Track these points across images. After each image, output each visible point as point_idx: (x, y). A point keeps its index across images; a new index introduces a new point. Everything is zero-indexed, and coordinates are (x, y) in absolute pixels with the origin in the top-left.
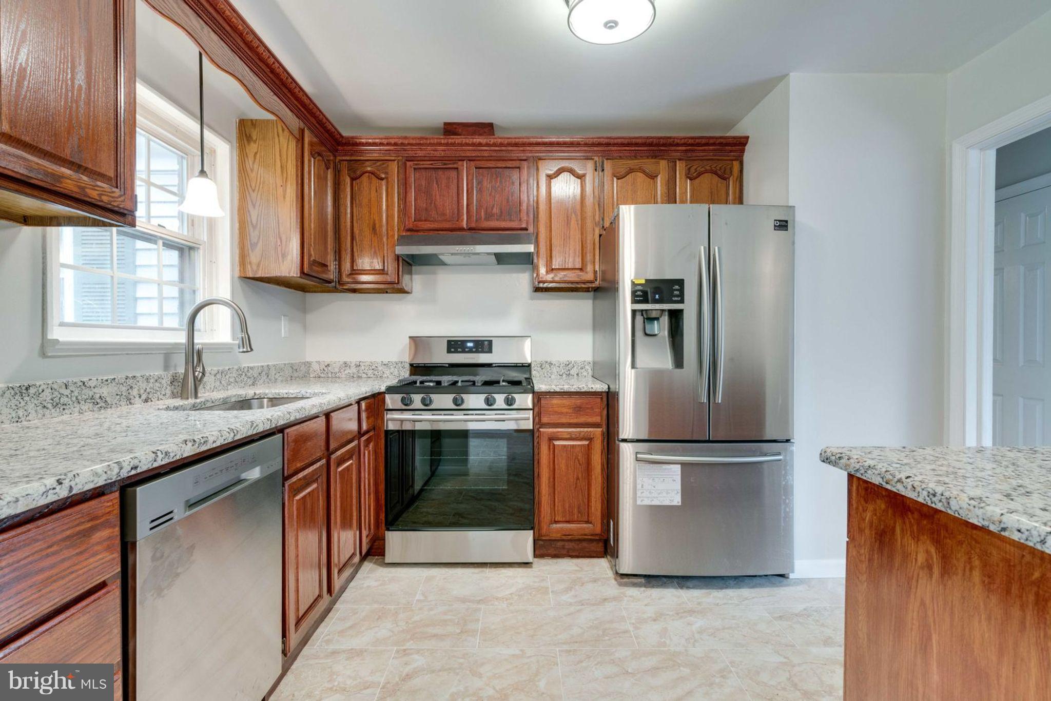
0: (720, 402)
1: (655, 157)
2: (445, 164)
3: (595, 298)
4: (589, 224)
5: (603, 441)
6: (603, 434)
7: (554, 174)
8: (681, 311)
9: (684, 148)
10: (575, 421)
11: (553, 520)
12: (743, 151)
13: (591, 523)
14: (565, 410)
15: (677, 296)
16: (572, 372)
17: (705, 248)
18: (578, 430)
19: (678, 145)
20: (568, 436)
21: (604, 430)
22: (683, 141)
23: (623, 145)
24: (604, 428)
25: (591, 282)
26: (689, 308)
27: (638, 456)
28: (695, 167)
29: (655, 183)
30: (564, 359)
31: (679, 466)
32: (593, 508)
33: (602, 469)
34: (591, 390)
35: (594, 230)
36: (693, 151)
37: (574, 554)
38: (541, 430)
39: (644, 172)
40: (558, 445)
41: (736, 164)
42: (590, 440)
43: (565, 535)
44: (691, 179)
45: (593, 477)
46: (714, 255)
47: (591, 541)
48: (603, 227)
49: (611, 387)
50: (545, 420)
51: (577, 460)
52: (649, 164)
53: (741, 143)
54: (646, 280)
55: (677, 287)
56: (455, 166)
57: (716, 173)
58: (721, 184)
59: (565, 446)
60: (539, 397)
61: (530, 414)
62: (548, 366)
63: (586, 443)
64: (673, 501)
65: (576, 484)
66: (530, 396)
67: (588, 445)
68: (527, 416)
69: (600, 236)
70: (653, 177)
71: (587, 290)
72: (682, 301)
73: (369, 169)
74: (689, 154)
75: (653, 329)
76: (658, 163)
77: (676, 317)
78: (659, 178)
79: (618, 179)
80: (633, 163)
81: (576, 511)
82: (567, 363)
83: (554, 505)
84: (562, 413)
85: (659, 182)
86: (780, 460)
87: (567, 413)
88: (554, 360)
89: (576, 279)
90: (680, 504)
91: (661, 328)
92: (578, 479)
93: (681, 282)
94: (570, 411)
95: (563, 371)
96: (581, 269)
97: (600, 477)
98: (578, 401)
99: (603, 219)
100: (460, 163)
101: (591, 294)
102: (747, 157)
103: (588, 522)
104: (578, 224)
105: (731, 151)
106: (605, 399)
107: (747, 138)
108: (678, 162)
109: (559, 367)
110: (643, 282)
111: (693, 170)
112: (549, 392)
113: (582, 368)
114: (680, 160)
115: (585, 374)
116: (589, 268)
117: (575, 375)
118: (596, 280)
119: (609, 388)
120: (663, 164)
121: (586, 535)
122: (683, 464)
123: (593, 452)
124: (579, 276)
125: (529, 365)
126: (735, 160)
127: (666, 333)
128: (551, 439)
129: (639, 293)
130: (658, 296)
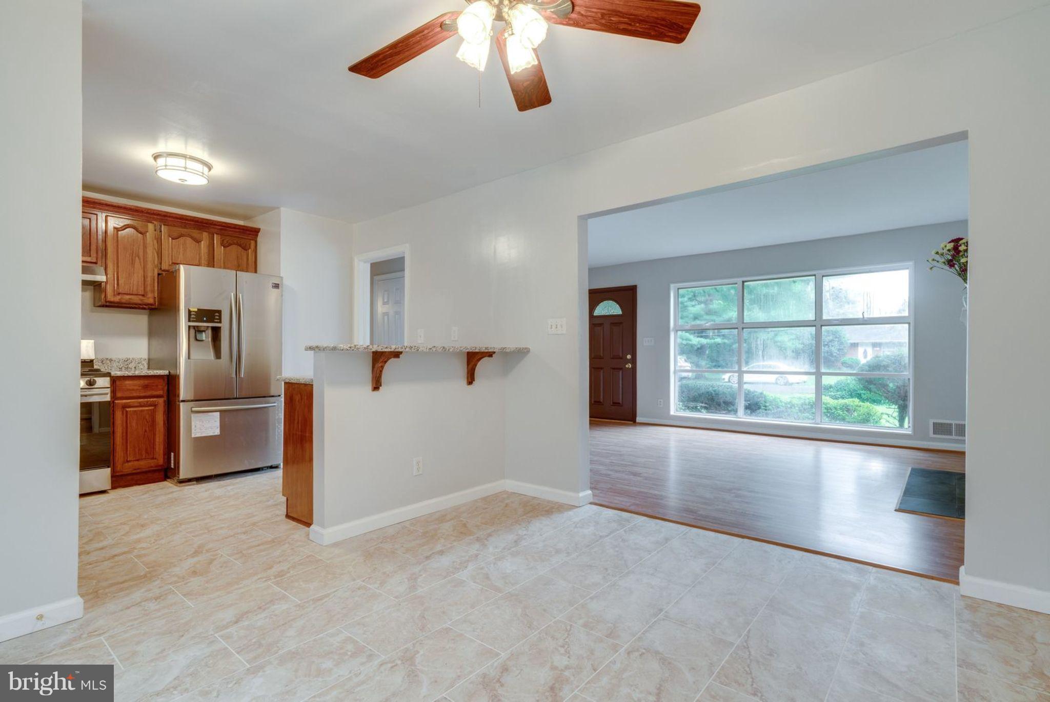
0: (242, 376)
1: (200, 229)
3: (150, 315)
4: (150, 266)
5: (164, 407)
6: (165, 401)
7: (121, 228)
8: (220, 328)
9: (220, 227)
10: (142, 395)
11: (126, 460)
12: (257, 235)
13: (155, 459)
14: (136, 388)
15: (217, 319)
16: (130, 366)
17: (234, 294)
18: (146, 400)
19: (215, 225)
20: (138, 405)
21: (166, 399)
22: (219, 224)
23: (177, 218)
24: (165, 398)
25: (151, 305)
26: (224, 325)
27: (193, 409)
28: (227, 240)
29: (200, 247)
30: (123, 356)
31: (218, 413)
32: (157, 449)
33: (164, 424)
34: (156, 374)
35: (154, 270)
36: (226, 230)
37: (142, 482)
38: (116, 401)
39: (192, 238)
40: (130, 411)
41: (253, 243)
42: (155, 406)
43: (135, 469)
44: (224, 247)
45: (157, 429)
46: (239, 298)
47: (154, 471)
48: (161, 269)
49: (171, 371)
50: (119, 395)
51: (145, 420)
52: (195, 233)
53: (256, 231)
54: (198, 309)
55: (217, 314)
57: (240, 246)
58: (244, 253)
59: (135, 411)
60: (114, 380)
61: (108, 391)
62: (108, 362)
63: (153, 408)
64: (214, 433)
65: (145, 435)
66: (108, 379)
67: (153, 409)
68: (107, 392)
69: (159, 274)
70: (198, 241)
71: (144, 309)
72: (220, 322)
74: (223, 232)
75: (202, 337)
76: (202, 233)
77: (216, 332)
78: (202, 242)
79: (173, 239)
80: (183, 231)
81: (144, 452)
82: (126, 359)
83: (127, 451)
84: (133, 390)
85: (202, 246)
86: (274, 406)
87: (137, 389)
88: (114, 357)
89: (140, 302)
90: (219, 434)
91: (207, 337)
92: (146, 431)
93: (219, 312)
94: (140, 388)
95: (122, 365)
96: (143, 295)
97: (162, 429)
98: (146, 382)
99: (161, 264)
101: (147, 311)
102: (259, 239)
103: (153, 458)
104: (141, 265)
105: (250, 234)
106: (166, 380)
107: (260, 229)
108: (215, 235)
109: (119, 362)
110: (196, 310)
111: (225, 242)
112: (124, 376)
113: (139, 363)
114: (216, 234)
115: (142, 367)
116: (150, 295)
117: (133, 369)
118: (155, 303)
119: (169, 372)
120: (205, 235)
121: (152, 467)
122: (220, 411)
123: (157, 413)
124: (142, 300)
125: (92, 361)
126: (252, 240)
127: (210, 339)
128: (124, 407)
129: (192, 316)
130: (205, 319)
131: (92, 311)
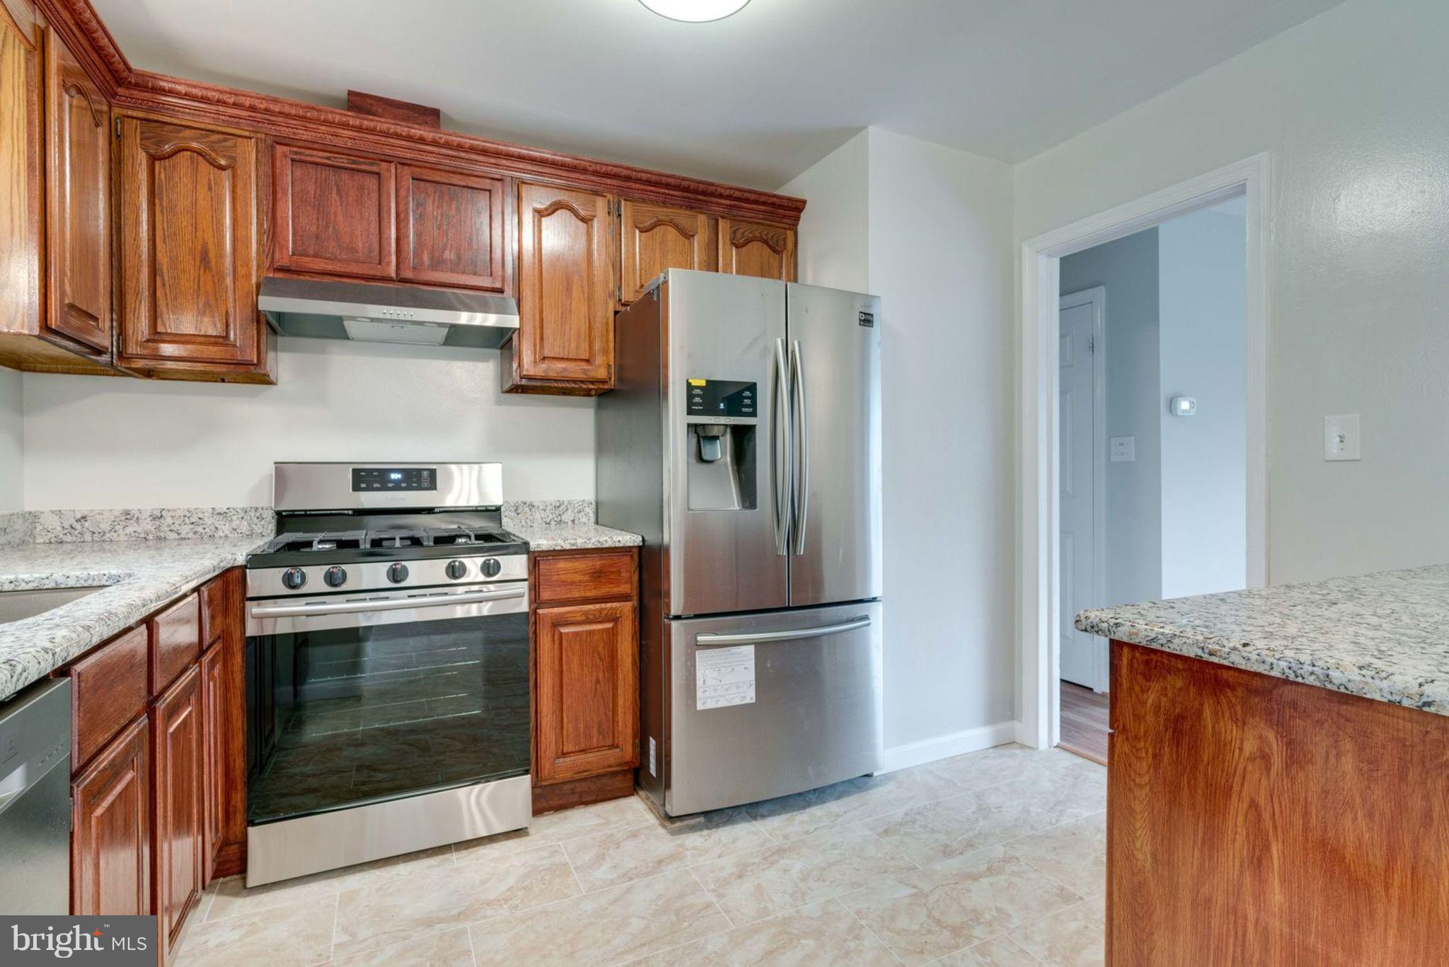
0: (801, 555)
1: (692, 208)
2: (354, 162)
3: (599, 407)
4: (599, 294)
5: (634, 622)
6: (634, 609)
7: (546, 209)
8: (751, 428)
9: (728, 202)
10: (590, 594)
11: (560, 751)
12: (798, 219)
13: (617, 747)
14: (578, 577)
15: (747, 406)
16: (565, 518)
17: (782, 340)
18: (598, 606)
19: (721, 196)
20: (583, 618)
21: (635, 603)
22: (728, 192)
23: (648, 182)
24: (635, 602)
25: (603, 382)
26: (761, 422)
27: (699, 638)
28: (742, 231)
29: (691, 245)
30: (552, 497)
31: (752, 647)
32: (620, 724)
33: (634, 663)
34: (618, 545)
35: (607, 303)
36: (739, 208)
37: (590, 799)
38: (540, 611)
39: (677, 227)
40: (568, 634)
41: (790, 234)
42: (615, 620)
43: (578, 773)
44: (737, 247)
45: (620, 676)
46: (793, 352)
47: (614, 774)
48: (620, 300)
49: (646, 538)
50: (546, 595)
51: (596, 653)
52: (682, 216)
53: (794, 208)
54: (708, 382)
55: (747, 394)
56: (374, 169)
57: (766, 242)
58: (774, 258)
59: (577, 634)
60: (536, 560)
61: (523, 588)
62: (527, 509)
63: (610, 625)
64: (744, 698)
65: (596, 690)
66: (525, 557)
67: (613, 628)
68: (522, 591)
69: (616, 313)
70: (688, 235)
71: (587, 393)
72: (754, 414)
73: (194, 145)
74: (735, 212)
75: (715, 453)
76: (695, 217)
77: (742, 438)
78: (696, 237)
79: (641, 232)
80: (663, 212)
81: (595, 732)
82: (558, 505)
83: (562, 727)
84: (572, 583)
85: (696, 245)
87: (580, 582)
88: (536, 500)
89: (582, 376)
90: (754, 701)
91: (722, 451)
92: (598, 682)
93: (752, 387)
94: (587, 578)
95: (551, 517)
96: (588, 361)
97: (630, 675)
98: (597, 563)
99: (620, 289)
100: (384, 165)
101: (592, 400)
102: (802, 227)
103: (614, 746)
104: (583, 292)
105: (784, 216)
106: (636, 557)
107: (804, 202)
108: (720, 220)
109: (545, 510)
110: (703, 383)
111: (739, 234)
112: (554, 550)
113: (579, 512)
114: (723, 217)
115: (584, 520)
116: (599, 360)
117: (570, 523)
118: (610, 378)
119: (643, 540)
120: (702, 219)
121: (610, 766)
122: (758, 645)
123: (619, 638)
124: (585, 371)
125: (498, 509)
126: (789, 229)
127: (728, 459)
128: (557, 624)
129: (697, 400)
130: (722, 406)
131: (499, 403)
